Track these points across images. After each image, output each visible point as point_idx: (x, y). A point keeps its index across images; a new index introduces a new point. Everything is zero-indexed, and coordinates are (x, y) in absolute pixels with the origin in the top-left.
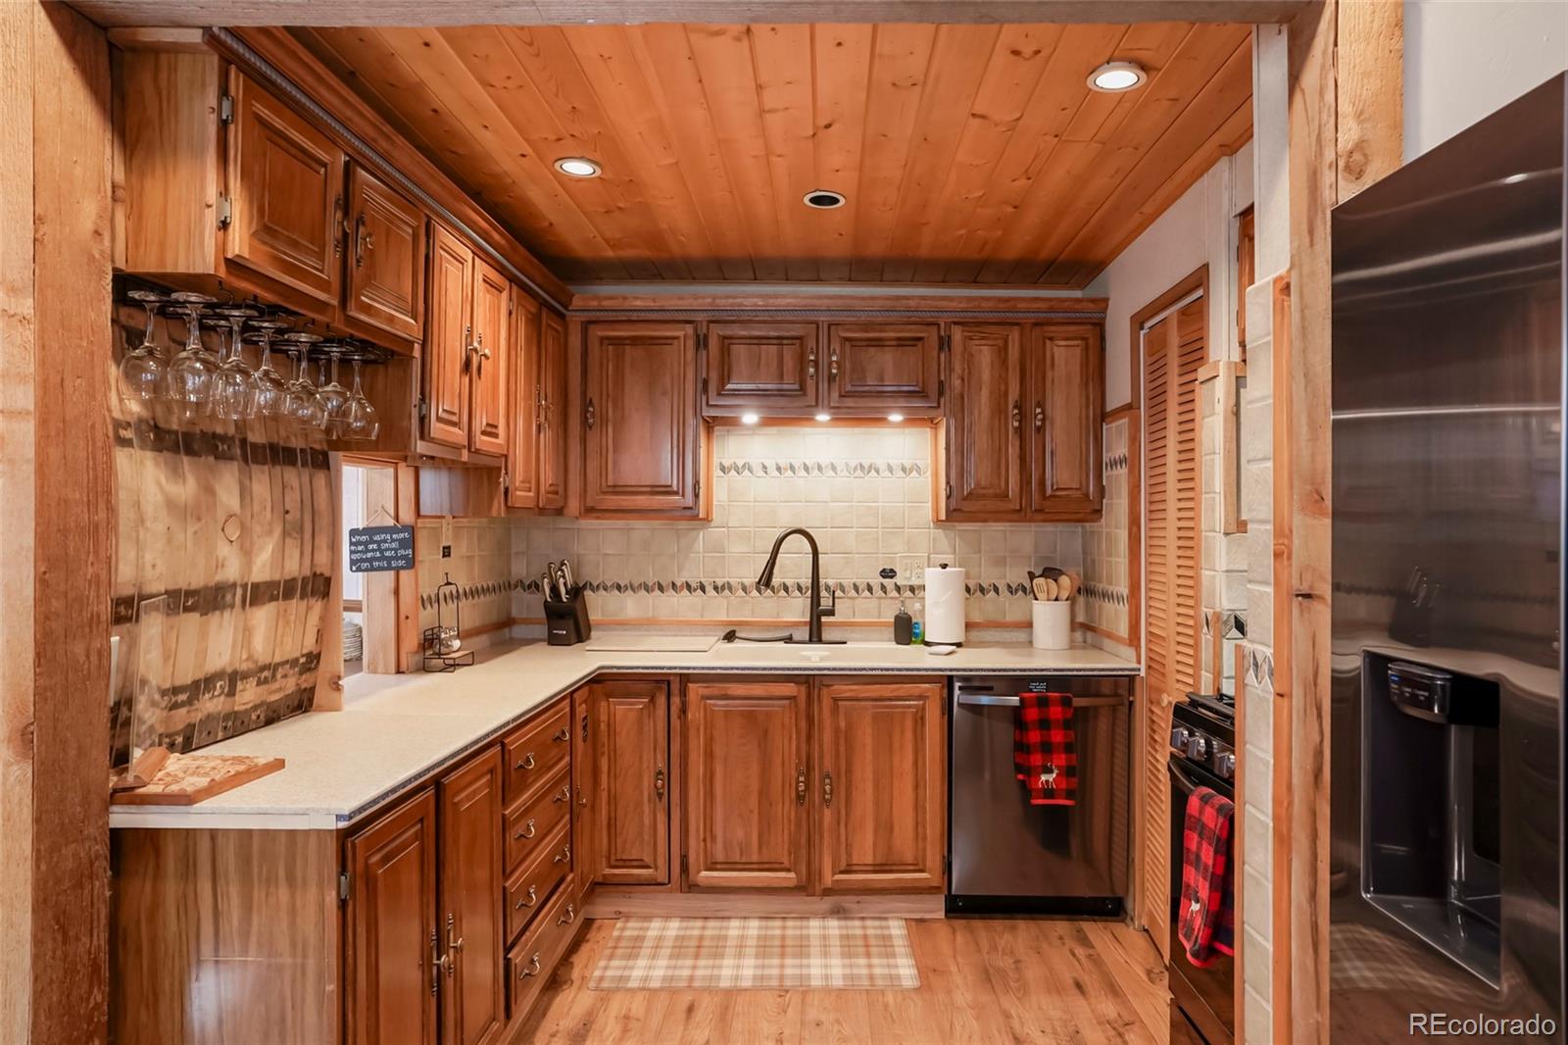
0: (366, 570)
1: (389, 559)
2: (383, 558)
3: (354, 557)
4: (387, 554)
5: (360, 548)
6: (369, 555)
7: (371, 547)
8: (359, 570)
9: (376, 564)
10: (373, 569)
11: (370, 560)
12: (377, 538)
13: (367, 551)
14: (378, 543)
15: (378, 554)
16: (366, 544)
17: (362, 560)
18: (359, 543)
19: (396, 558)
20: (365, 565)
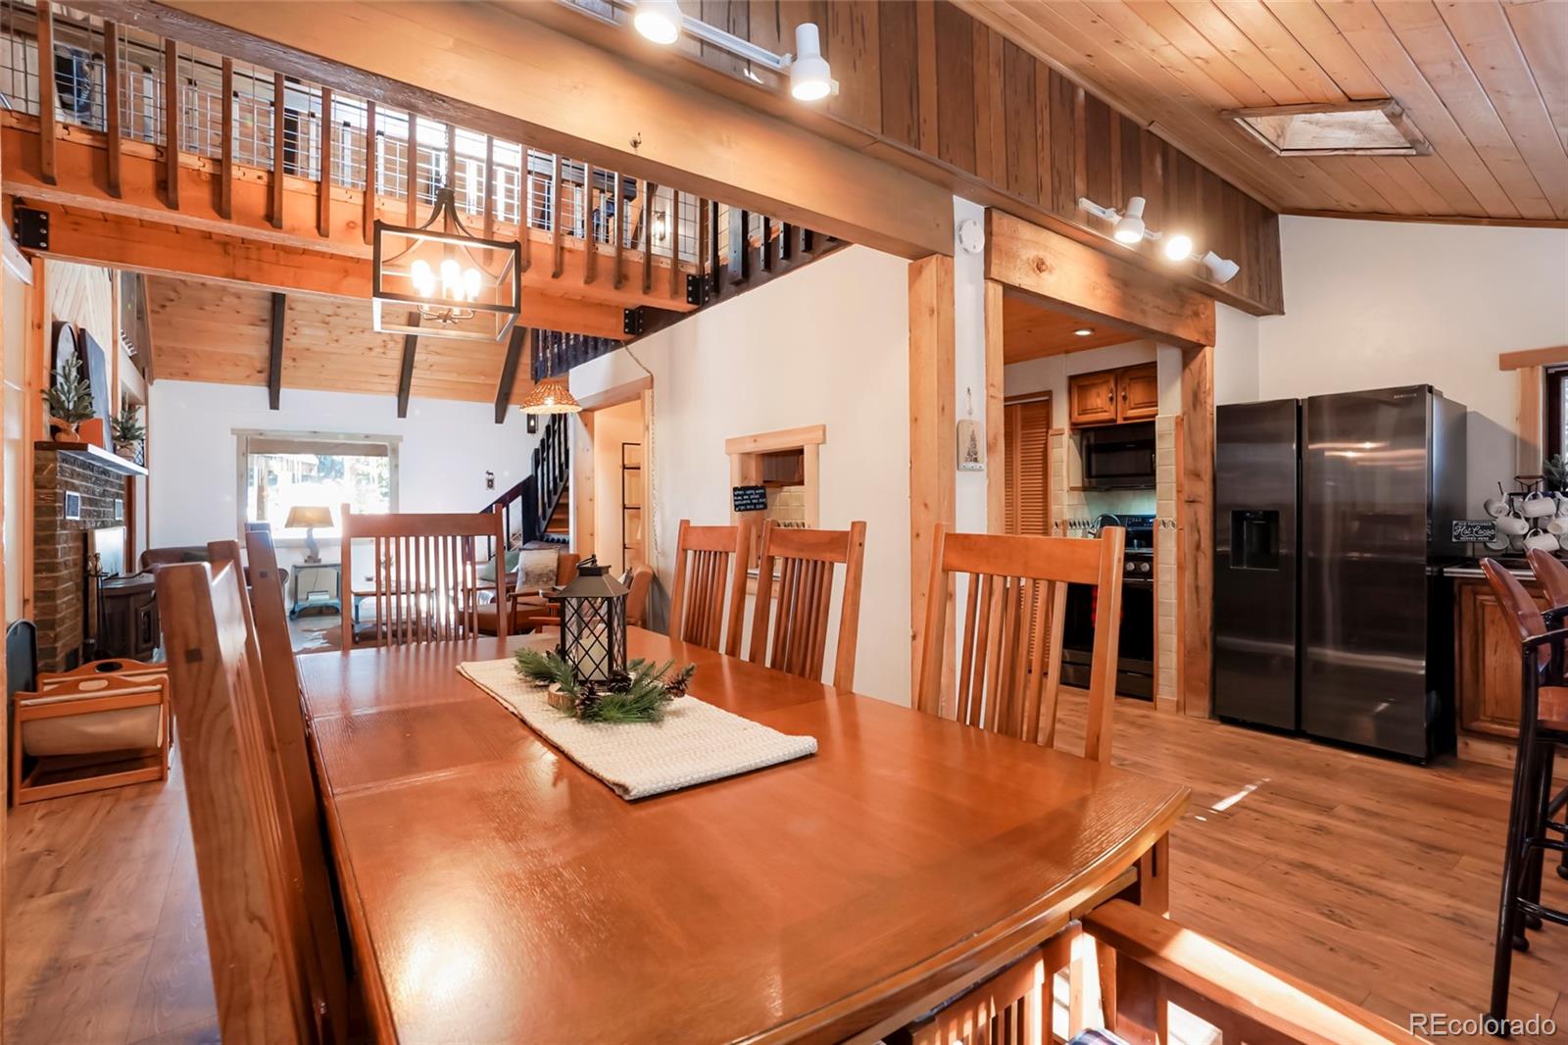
0: (744, 510)
1: (755, 504)
2: (752, 504)
3: (737, 503)
4: (754, 501)
5: (739, 498)
6: (744, 502)
7: (745, 497)
8: (740, 510)
9: (748, 507)
10: (747, 510)
11: (745, 505)
12: (748, 492)
13: (743, 500)
14: (749, 495)
15: (749, 502)
16: (742, 496)
17: (740, 505)
18: (738, 495)
19: (759, 503)
20: (742, 508)
